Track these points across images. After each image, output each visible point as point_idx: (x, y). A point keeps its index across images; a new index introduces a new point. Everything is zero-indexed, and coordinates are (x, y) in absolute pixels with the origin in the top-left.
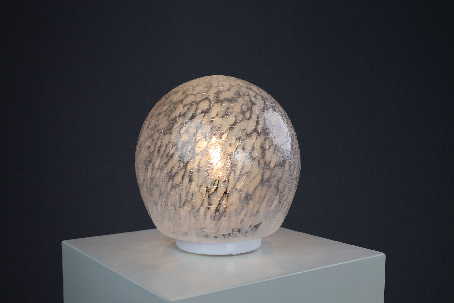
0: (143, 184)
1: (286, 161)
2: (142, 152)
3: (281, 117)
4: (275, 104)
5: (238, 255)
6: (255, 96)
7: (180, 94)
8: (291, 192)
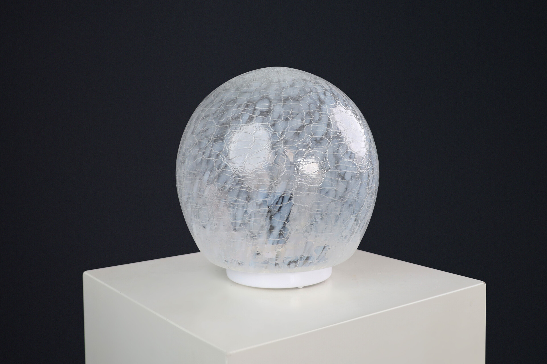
0: (187, 202)
1: (363, 171)
2: (186, 163)
3: (356, 117)
4: (348, 101)
5: (305, 287)
6: (324, 93)
7: (232, 91)
8: (369, 209)
